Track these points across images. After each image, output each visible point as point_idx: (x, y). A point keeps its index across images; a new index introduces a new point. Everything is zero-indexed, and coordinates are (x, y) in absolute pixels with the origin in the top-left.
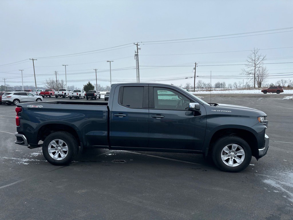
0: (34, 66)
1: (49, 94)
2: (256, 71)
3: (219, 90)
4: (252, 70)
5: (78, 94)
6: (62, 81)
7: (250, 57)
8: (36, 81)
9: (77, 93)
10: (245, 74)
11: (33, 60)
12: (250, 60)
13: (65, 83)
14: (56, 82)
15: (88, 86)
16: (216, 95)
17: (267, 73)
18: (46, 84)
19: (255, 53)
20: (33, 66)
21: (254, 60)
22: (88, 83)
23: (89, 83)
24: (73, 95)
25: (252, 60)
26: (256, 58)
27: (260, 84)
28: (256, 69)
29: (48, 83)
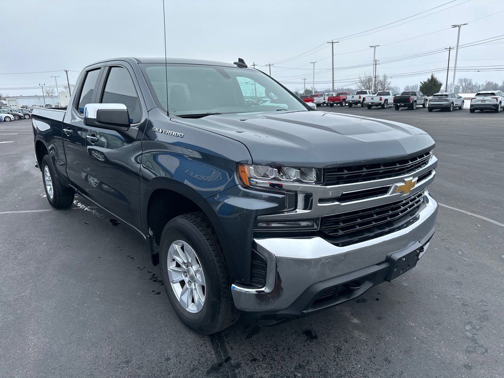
0: (334, 54)
1: (340, 100)
5: (381, 100)
6: (385, 77)
8: (334, 80)
9: (380, 98)
11: (333, 42)
13: (389, 80)
14: (374, 79)
15: (429, 84)
18: (359, 84)
20: (332, 54)
22: (430, 78)
23: (432, 77)
24: (372, 101)
29: (361, 82)
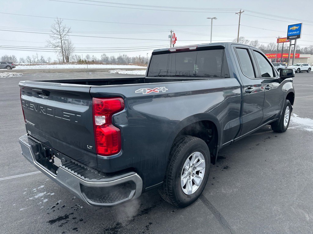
2: (63, 45)
3: (26, 65)
4: (58, 43)
7: (54, 27)
10: (52, 46)
12: (55, 31)
16: (37, 70)
17: (73, 47)
19: (59, 24)
21: (59, 31)
25: (57, 31)
26: (60, 29)
27: (68, 59)
28: (62, 42)
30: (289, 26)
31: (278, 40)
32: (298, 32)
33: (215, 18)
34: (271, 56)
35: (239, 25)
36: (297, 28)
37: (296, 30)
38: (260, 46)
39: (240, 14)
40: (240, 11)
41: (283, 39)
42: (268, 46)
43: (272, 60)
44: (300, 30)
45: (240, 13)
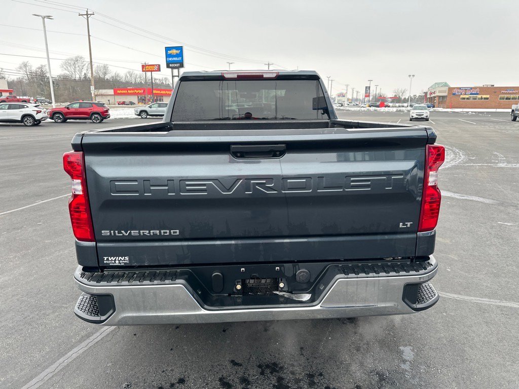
30: (167, 49)
31: (143, 66)
32: (180, 59)
33: (49, 17)
34: (135, 91)
35: (89, 36)
36: (178, 52)
37: (177, 56)
38: (113, 74)
39: (88, 18)
40: (87, 11)
41: (150, 67)
42: (126, 76)
43: (138, 97)
44: (181, 55)
45: (87, 15)
